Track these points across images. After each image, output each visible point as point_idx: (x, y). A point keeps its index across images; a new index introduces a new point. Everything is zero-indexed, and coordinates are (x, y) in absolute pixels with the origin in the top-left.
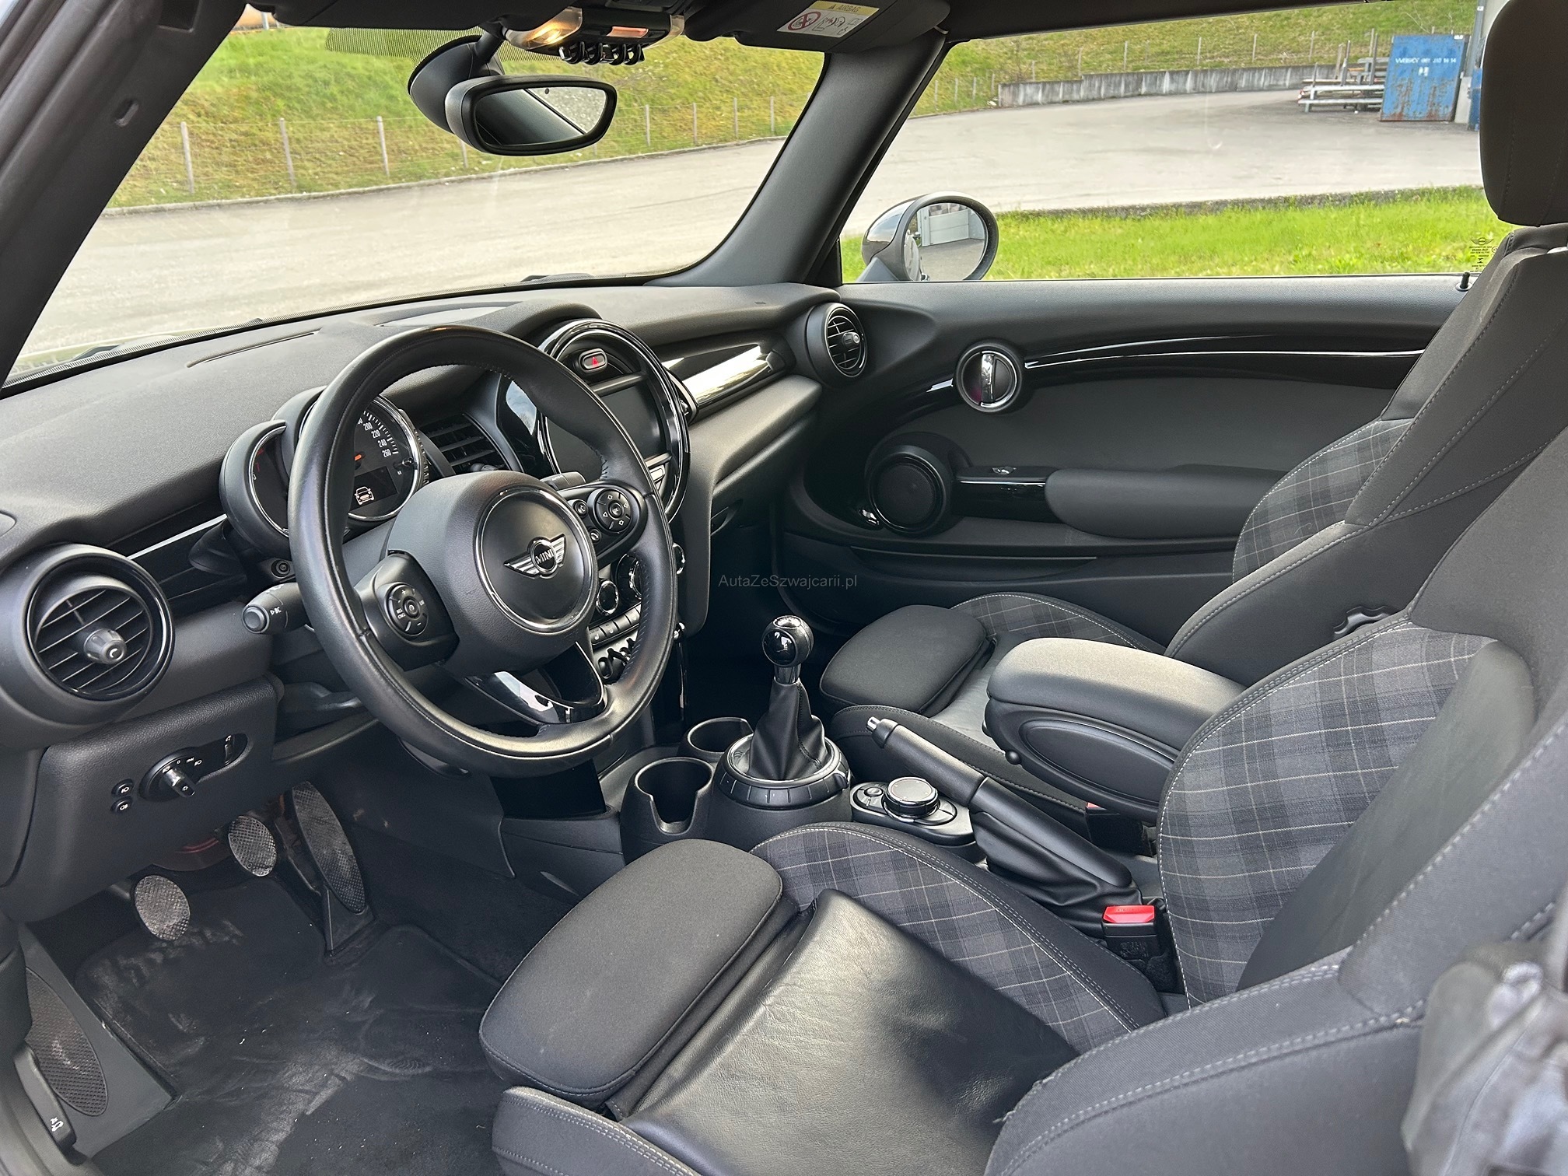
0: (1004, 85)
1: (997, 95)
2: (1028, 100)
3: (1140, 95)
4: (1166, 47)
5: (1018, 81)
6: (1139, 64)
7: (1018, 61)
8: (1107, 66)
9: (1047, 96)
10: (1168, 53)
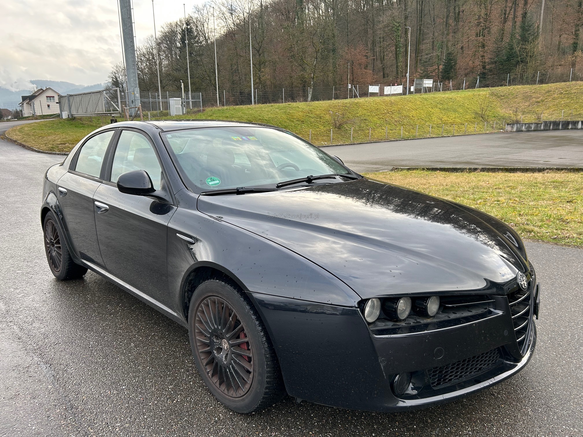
0: (508, 124)
1: (505, 128)
2: (518, 130)
3: (568, 129)
6: (569, 118)
8: (555, 117)
9: (527, 129)
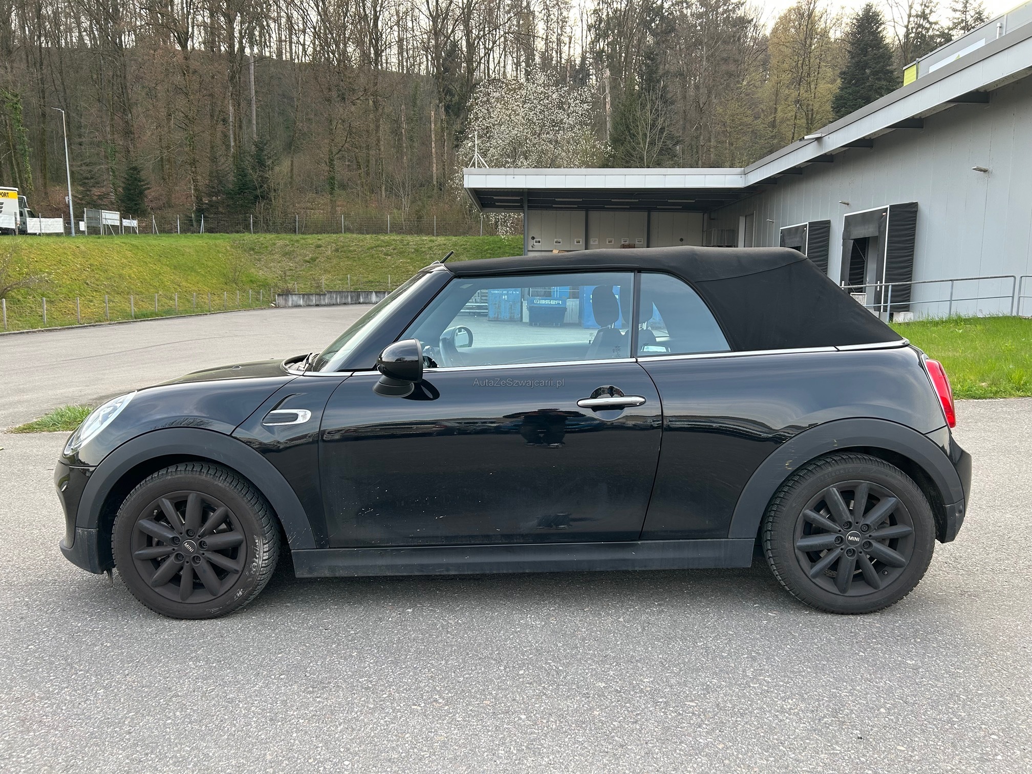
0: (279, 295)
1: (275, 301)
2: (295, 303)
4: (371, 278)
5: (286, 293)
6: (358, 287)
7: (286, 282)
8: (339, 285)
9: (306, 302)
10: (372, 282)
